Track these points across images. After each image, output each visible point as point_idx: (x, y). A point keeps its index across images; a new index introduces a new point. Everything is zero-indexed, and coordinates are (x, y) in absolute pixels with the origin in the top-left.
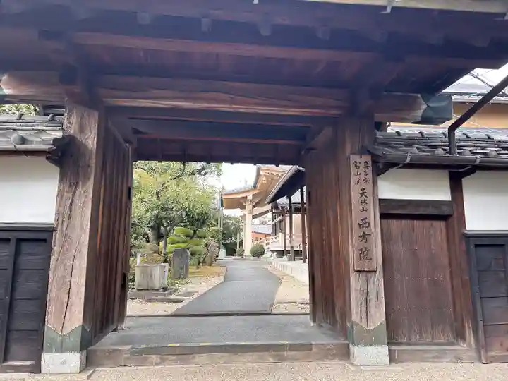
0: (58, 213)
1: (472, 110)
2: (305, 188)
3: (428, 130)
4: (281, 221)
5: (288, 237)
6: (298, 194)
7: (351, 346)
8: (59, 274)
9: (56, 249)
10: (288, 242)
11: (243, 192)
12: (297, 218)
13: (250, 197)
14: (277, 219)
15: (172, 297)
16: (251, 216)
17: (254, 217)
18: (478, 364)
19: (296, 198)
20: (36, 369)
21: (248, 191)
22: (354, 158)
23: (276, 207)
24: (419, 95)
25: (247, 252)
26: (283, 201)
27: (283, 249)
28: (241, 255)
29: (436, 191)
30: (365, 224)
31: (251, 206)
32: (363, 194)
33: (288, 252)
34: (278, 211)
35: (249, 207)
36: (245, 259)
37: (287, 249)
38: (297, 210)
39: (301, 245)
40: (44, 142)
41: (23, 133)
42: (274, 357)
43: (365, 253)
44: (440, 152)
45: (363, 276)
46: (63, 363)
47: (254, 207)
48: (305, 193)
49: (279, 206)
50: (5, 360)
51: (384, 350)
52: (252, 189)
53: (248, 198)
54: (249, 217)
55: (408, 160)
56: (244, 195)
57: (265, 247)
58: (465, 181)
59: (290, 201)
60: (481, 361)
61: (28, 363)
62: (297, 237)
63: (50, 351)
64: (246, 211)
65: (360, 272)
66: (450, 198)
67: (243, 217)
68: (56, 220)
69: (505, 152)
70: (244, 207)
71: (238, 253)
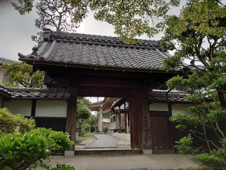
4: (115, 117)
5: (118, 123)
6: (123, 105)
7: (143, 150)
9: (67, 124)
10: (118, 126)
11: (99, 104)
12: (122, 115)
13: (102, 106)
14: (113, 116)
15: (81, 144)
16: (102, 114)
19: (122, 107)
20: (63, 155)
21: (101, 103)
23: (113, 111)
25: (100, 129)
26: (117, 108)
27: (116, 129)
29: (164, 108)
30: (146, 117)
31: (102, 110)
33: (119, 130)
36: (100, 133)
37: (118, 129)
38: (123, 112)
43: (146, 125)
46: (70, 153)
49: (115, 110)
51: (151, 151)
52: (103, 103)
53: (101, 107)
54: (101, 116)
55: (156, 101)
57: (108, 128)
58: (172, 106)
59: (120, 108)
61: (61, 153)
62: (122, 123)
64: (100, 112)
65: (145, 130)
66: (168, 111)
67: (98, 115)
68: (67, 116)
69: (181, 99)
70: (99, 111)
71: (95, 131)
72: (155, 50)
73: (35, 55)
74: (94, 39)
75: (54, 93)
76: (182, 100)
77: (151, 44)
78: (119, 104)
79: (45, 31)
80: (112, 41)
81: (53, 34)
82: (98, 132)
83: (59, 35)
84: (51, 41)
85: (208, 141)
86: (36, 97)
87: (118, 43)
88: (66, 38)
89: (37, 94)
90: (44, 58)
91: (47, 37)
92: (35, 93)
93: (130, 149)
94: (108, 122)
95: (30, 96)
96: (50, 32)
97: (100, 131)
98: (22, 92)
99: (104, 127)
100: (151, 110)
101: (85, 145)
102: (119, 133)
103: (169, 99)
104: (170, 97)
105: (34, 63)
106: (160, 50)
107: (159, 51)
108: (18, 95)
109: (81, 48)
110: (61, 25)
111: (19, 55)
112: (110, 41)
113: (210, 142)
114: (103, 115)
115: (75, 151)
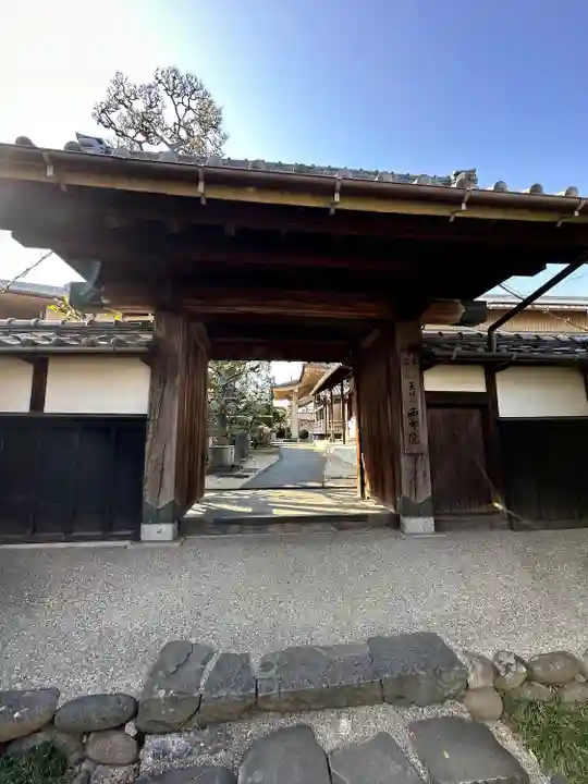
0: (151, 405)
1: (508, 315)
3: (466, 330)
6: (338, 387)
7: (402, 518)
8: (153, 457)
10: (328, 427)
11: (290, 386)
12: (337, 407)
13: (296, 390)
14: (319, 409)
15: (239, 473)
16: (297, 405)
17: (299, 407)
18: (510, 532)
19: (337, 390)
20: (136, 538)
21: (295, 385)
22: (404, 356)
23: (319, 398)
24: (458, 301)
25: (295, 434)
27: (324, 433)
28: (289, 436)
29: (473, 383)
30: (413, 413)
31: (297, 397)
32: (412, 386)
34: (320, 401)
35: (295, 398)
36: (293, 441)
37: (328, 433)
38: (337, 401)
40: (140, 345)
41: (121, 337)
42: (335, 526)
43: (414, 438)
44: (481, 350)
45: (412, 458)
46: (159, 532)
47: (299, 398)
49: (322, 397)
50: (110, 530)
51: (430, 521)
54: (295, 406)
56: (291, 388)
57: (309, 432)
58: (498, 376)
59: (331, 393)
60: (512, 529)
61: (129, 532)
63: (147, 523)
64: (293, 402)
65: (409, 455)
66: (485, 391)
67: (290, 407)
68: (150, 412)
70: (292, 398)
71: (286, 436)
97: (294, 437)
99: (301, 429)
100: (428, 388)
101: (247, 476)
103: (499, 351)
115: (179, 523)
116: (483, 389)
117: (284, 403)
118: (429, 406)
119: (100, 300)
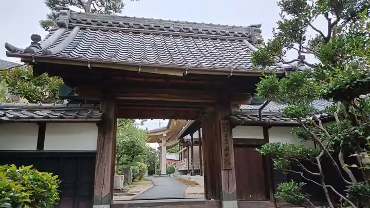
2: (201, 129)
4: (185, 151)
5: (190, 161)
6: (197, 132)
7: (222, 201)
8: (99, 172)
9: (97, 162)
10: (190, 164)
11: (160, 131)
12: (196, 148)
13: (165, 135)
14: (183, 149)
15: (128, 193)
16: (165, 147)
19: (196, 135)
21: (164, 131)
22: (222, 121)
23: (183, 141)
24: (250, 94)
25: (164, 171)
26: (188, 137)
27: (187, 169)
29: (255, 134)
30: (227, 149)
32: (226, 136)
33: (191, 170)
34: (184, 143)
35: (164, 142)
36: (162, 177)
37: (190, 169)
38: (197, 143)
39: (200, 166)
45: (226, 171)
47: (167, 141)
48: (201, 132)
49: (185, 140)
51: (235, 202)
52: (166, 130)
53: (164, 135)
54: (164, 149)
55: (243, 123)
56: (161, 133)
57: (175, 168)
58: (269, 130)
59: (192, 137)
62: (196, 161)
63: (96, 204)
64: (162, 144)
65: (226, 169)
66: (263, 138)
67: (160, 148)
68: (98, 149)
69: (283, 119)
70: (161, 142)
71: (156, 173)
72: (242, 41)
73: (36, 47)
74: (142, 24)
75: (75, 111)
76: (285, 120)
77: (236, 33)
78: (190, 131)
79: (60, 11)
80: (172, 28)
81: (75, 17)
82: (159, 174)
83: (85, 19)
84: (71, 28)
85: (325, 187)
86: (44, 118)
87: (181, 31)
88: (96, 23)
89: (45, 113)
90: (51, 52)
91: (63, 20)
92: (43, 111)
93: (204, 200)
94: (175, 159)
95: (33, 118)
96: (68, 14)
97: (162, 173)
98: (21, 110)
99: (169, 166)
100: (234, 137)
101: (134, 195)
102: (192, 175)
103: (264, 120)
104: (266, 116)
105: (34, 61)
106: (250, 42)
107: (248, 42)
108: (12, 116)
109: (120, 38)
110: (92, 5)
111: (7, 46)
112: (169, 27)
113: (330, 188)
114: (167, 148)
115: (111, 205)
116: (262, 138)
117: (155, 146)
118: (235, 146)
119: (74, 94)
